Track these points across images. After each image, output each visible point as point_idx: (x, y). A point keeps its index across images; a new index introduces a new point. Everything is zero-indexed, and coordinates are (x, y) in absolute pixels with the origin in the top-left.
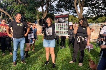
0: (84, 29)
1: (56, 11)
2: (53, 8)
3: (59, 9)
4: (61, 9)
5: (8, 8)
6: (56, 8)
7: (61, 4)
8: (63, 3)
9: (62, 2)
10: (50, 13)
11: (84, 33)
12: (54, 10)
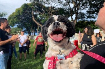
0: (89, 37)
1: (87, 18)
2: (84, 16)
3: (91, 15)
4: (93, 15)
5: (42, 22)
6: (87, 15)
7: (93, 10)
8: (95, 9)
9: (93, 8)
10: (81, 21)
11: (89, 41)
12: (85, 17)
